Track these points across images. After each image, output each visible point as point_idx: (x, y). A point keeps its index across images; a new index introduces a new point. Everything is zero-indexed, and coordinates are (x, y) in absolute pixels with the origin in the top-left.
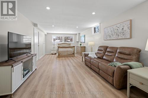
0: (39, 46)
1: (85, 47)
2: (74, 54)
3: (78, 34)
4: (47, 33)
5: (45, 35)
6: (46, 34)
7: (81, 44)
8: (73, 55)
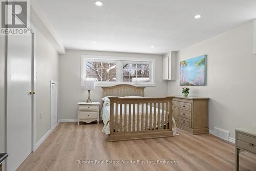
0: (32, 93)
1: (207, 100)
2: (168, 126)
3: (170, 55)
4: (66, 50)
5: (60, 55)
6: (63, 51)
7: (187, 90)
8: (166, 131)
